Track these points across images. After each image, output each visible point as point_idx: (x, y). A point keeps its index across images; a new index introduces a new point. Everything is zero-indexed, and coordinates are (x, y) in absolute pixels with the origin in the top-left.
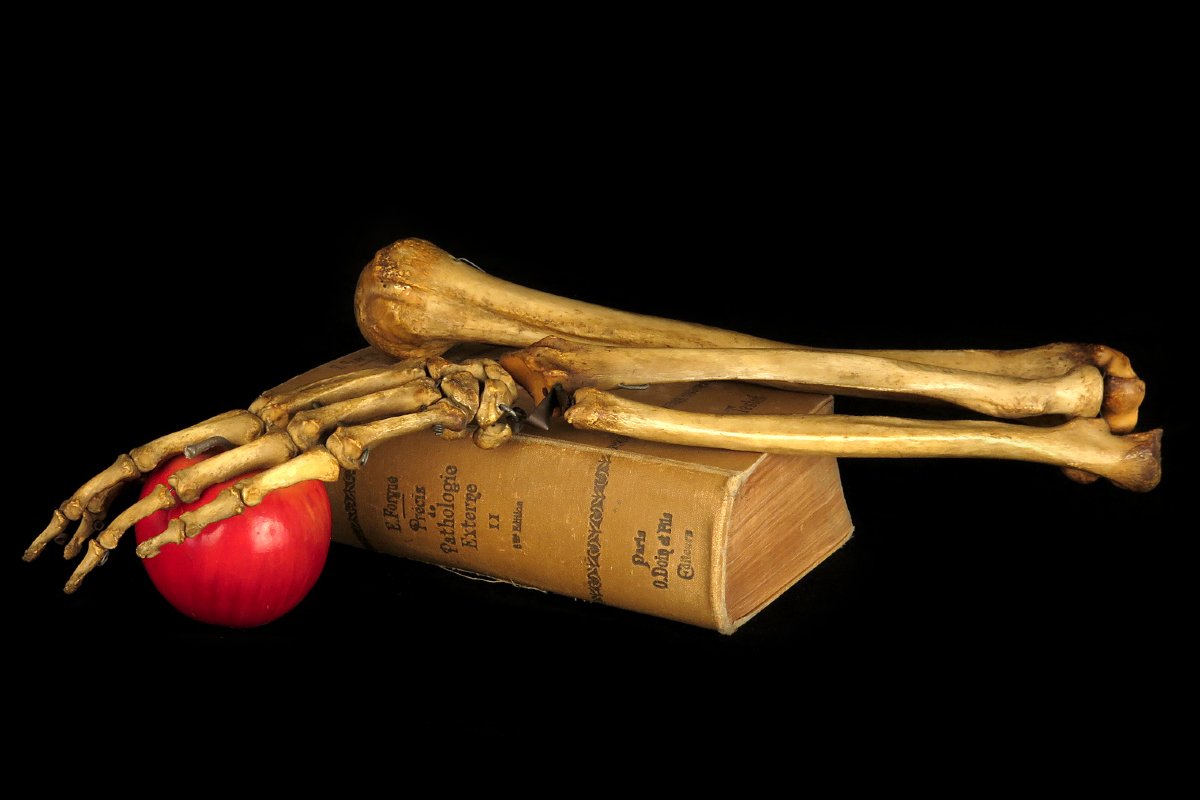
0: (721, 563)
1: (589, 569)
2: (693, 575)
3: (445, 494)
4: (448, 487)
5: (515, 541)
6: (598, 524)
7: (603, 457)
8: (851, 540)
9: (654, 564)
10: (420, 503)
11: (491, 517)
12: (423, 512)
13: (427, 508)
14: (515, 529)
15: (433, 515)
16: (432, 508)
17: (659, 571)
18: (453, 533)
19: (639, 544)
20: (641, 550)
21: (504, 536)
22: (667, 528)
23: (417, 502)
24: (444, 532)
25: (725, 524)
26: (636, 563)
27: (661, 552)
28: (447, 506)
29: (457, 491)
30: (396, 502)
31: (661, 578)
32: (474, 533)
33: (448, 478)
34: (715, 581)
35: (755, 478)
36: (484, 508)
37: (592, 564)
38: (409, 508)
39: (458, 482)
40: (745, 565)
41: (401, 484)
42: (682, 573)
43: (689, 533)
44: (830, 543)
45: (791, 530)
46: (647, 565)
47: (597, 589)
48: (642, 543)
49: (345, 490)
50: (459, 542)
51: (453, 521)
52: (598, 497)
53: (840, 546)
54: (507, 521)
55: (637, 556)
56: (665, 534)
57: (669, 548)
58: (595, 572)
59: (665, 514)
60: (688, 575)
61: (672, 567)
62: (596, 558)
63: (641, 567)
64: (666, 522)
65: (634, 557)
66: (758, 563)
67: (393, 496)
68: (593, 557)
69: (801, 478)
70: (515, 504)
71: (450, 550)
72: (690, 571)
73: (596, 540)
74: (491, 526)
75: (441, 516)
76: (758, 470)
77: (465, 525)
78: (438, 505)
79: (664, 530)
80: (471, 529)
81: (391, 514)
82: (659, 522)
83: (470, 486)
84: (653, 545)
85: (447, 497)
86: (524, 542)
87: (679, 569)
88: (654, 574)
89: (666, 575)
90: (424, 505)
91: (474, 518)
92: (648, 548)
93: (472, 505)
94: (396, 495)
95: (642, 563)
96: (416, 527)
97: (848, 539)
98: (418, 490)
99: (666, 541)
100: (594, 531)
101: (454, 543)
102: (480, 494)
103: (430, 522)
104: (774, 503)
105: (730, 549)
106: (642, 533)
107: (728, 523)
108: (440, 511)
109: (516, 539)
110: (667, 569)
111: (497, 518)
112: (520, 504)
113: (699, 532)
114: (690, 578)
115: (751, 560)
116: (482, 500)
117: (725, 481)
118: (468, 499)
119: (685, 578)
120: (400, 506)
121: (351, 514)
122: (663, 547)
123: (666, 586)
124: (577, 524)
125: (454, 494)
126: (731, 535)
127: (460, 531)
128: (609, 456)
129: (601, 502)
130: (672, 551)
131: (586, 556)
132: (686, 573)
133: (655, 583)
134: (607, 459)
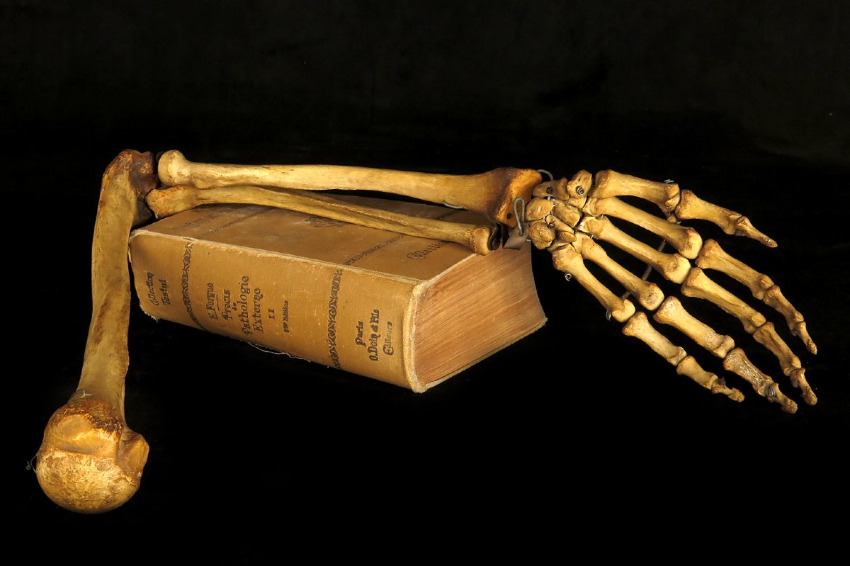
0: (410, 344)
1: (330, 347)
2: (393, 352)
3: (242, 295)
4: (243, 290)
5: (284, 328)
6: (334, 316)
7: (338, 271)
8: (543, 327)
9: (369, 344)
10: (227, 301)
11: (270, 311)
12: (229, 307)
13: (231, 304)
14: (284, 319)
15: (235, 309)
16: (234, 304)
17: (372, 349)
18: (248, 321)
19: (359, 330)
20: (361, 334)
21: (278, 324)
22: (376, 319)
23: (225, 300)
24: (243, 320)
25: (412, 318)
26: (358, 343)
27: (373, 336)
28: (244, 303)
29: (248, 293)
30: (213, 300)
31: (373, 354)
32: (260, 321)
33: (243, 284)
34: (406, 356)
35: (442, 285)
36: (265, 304)
37: (331, 343)
38: (221, 305)
39: (249, 287)
40: (435, 345)
41: (215, 287)
42: (386, 351)
43: (389, 323)
44: (522, 330)
45: (483, 321)
46: (364, 345)
47: (337, 360)
48: (361, 330)
49: (183, 292)
50: (252, 327)
51: (247, 313)
52: (333, 298)
53: (532, 331)
54: (279, 313)
55: (359, 339)
56: (375, 324)
57: (377, 334)
58: (334, 349)
59: (375, 311)
60: (390, 352)
61: (380, 346)
62: (333, 340)
63: (361, 346)
64: (375, 317)
65: (357, 339)
66: (450, 343)
67: (210, 296)
69: (493, 284)
70: (283, 303)
71: (249, 333)
72: (391, 349)
73: (333, 327)
74: (270, 317)
75: (240, 311)
76: (445, 279)
77: (254, 316)
78: (238, 302)
79: (374, 321)
80: (258, 319)
81: (211, 308)
82: (371, 316)
83: (256, 290)
84: (367, 332)
85: (243, 297)
86: (290, 328)
87: (384, 348)
88: (370, 351)
89: (376, 352)
90: (229, 302)
91: (259, 312)
92: (364, 333)
93: (258, 303)
94: (213, 296)
95: (361, 343)
96: (226, 317)
97: (540, 326)
98: (226, 292)
99: (375, 328)
100: (332, 321)
101: (249, 328)
102: (262, 296)
103: (234, 314)
104: (465, 302)
105: (417, 335)
106: (361, 323)
107: (414, 317)
108: (239, 306)
109: (285, 326)
110: (377, 347)
111: (273, 311)
112: (286, 302)
113: (395, 323)
114: (392, 354)
115: (442, 341)
116: (264, 299)
117: (413, 287)
118: (256, 298)
119: (389, 354)
120: (215, 302)
121: (188, 308)
122: (374, 333)
123: (377, 359)
124: (320, 316)
125: (247, 295)
126: (418, 325)
127: (252, 321)
128: (342, 270)
129: (336, 301)
130: (380, 336)
131: (328, 338)
132: (389, 350)
133: (370, 357)
134: (340, 272)
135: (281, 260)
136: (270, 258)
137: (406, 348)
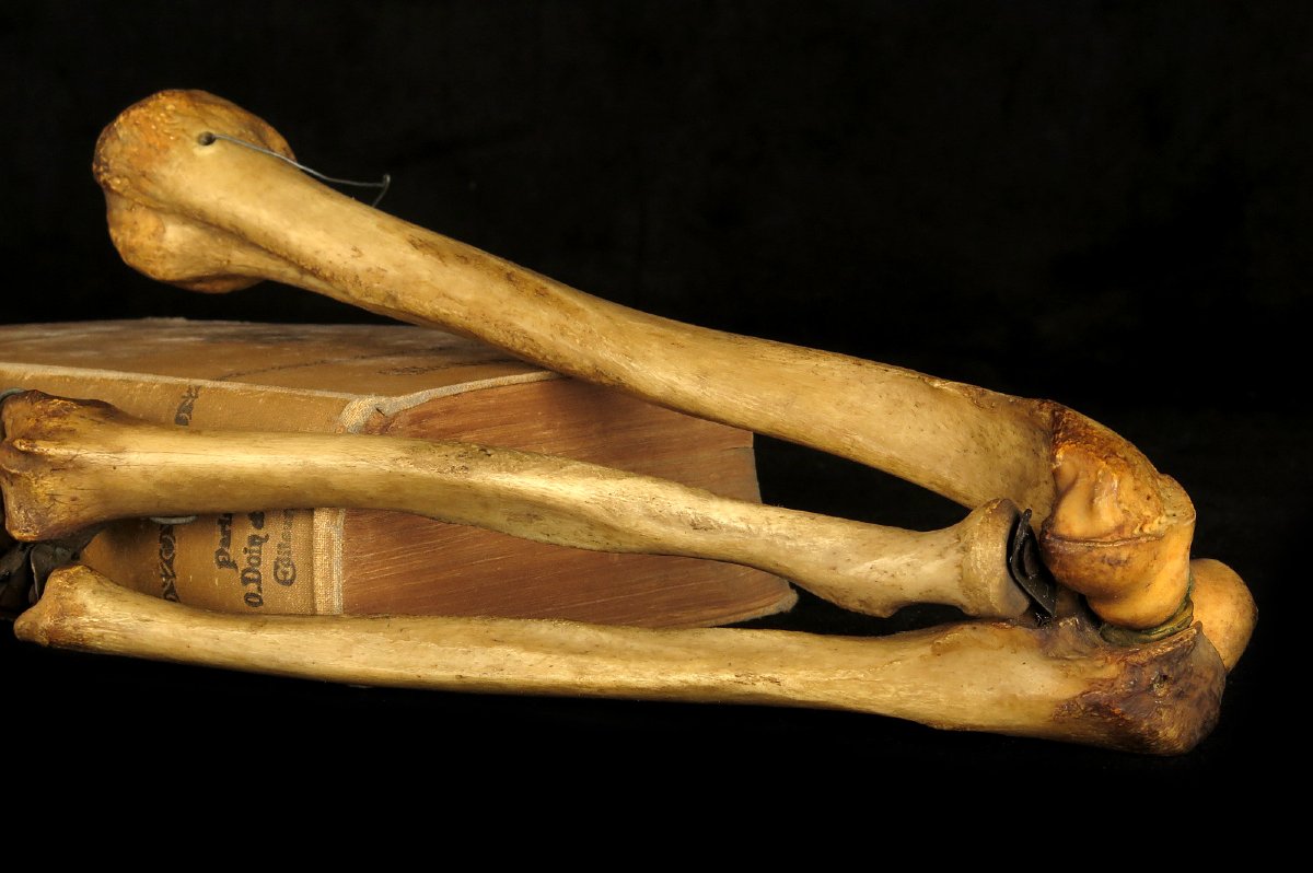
1: (165, 584)
2: (294, 576)
7: (188, 392)
9: (242, 562)
17: (251, 575)
19: (223, 530)
20: (227, 540)
26: (221, 564)
27: (253, 541)
31: (252, 587)
34: (319, 582)
37: (166, 575)
42: (280, 574)
46: (234, 565)
48: (228, 528)
57: (262, 534)
58: (172, 585)
60: (289, 577)
61: (267, 565)
62: (169, 561)
63: (226, 569)
65: (221, 552)
68: (166, 561)
72: (289, 569)
73: (169, 531)
84: (243, 532)
87: (277, 567)
88: (246, 581)
89: (258, 581)
92: (234, 536)
95: (226, 562)
99: (259, 521)
106: (228, 512)
110: (260, 569)
114: (290, 582)
119: (284, 582)
122: (256, 533)
123: (261, 602)
128: (198, 388)
130: (267, 539)
131: (160, 561)
132: (285, 573)
133: (248, 596)
134: (193, 393)
135: (72, 379)
136: (52, 378)
137: (320, 560)
